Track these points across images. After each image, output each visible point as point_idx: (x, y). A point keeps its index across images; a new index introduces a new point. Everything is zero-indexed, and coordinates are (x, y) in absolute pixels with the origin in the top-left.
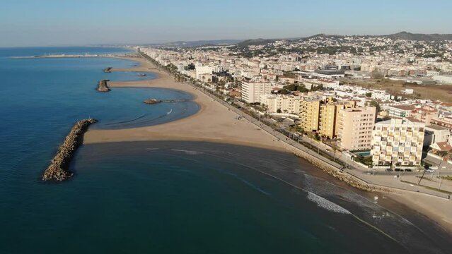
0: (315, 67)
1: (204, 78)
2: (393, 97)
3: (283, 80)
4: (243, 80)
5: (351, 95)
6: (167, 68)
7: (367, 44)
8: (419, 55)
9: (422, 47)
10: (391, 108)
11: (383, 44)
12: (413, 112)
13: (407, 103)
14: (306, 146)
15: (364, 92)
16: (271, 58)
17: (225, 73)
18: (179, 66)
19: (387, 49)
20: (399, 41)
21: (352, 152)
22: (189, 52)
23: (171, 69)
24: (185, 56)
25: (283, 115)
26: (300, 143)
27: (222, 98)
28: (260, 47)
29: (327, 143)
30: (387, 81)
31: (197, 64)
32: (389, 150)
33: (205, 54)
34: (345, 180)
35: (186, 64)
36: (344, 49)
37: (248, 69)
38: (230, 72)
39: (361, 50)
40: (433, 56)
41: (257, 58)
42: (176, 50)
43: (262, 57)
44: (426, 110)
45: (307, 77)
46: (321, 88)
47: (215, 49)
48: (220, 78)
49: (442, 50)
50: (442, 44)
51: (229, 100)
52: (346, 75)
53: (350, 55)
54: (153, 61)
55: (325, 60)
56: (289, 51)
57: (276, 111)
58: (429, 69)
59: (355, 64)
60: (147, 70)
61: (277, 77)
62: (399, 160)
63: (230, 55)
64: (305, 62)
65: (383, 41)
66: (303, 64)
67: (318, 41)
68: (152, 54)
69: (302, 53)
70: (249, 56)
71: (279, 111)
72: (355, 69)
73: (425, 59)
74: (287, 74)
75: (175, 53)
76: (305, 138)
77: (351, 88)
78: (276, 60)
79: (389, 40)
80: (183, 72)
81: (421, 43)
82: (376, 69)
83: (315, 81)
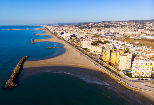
0: (104, 33)
1: (67, 38)
2: (133, 45)
3: (94, 38)
4: (80, 38)
5: (118, 45)
6: (54, 34)
7: (120, 24)
8: (138, 28)
9: (138, 25)
10: (133, 51)
11: (125, 24)
12: (142, 52)
13: (138, 48)
14: (106, 68)
15: (122, 43)
16: (89, 29)
17: (74, 36)
18: (58, 33)
19: (127, 26)
20: (130, 23)
21: (123, 71)
22: (61, 27)
23: (55, 34)
24: (61, 29)
25: (96, 53)
26: (104, 66)
27: (74, 46)
28: (85, 25)
29: (114, 66)
30: (129, 38)
31: (64, 32)
32: (139, 72)
33: (67, 28)
34: (123, 85)
35: (61, 32)
36: (113, 26)
37: (82, 34)
38: (76, 35)
39: (118, 26)
40: (143, 28)
41: (84, 29)
42: (57, 26)
43: (86, 29)
44: (147, 52)
45: (102, 37)
46: (108, 42)
47: (70, 26)
48: (73, 38)
49: (145, 26)
50: (145, 24)
51: (76, 47)
52: (115, 36)
53: (115, 28)
54: (50, 31)
55: (107, 30)
56: (95, 27)
57: (93, 52)
58: (142, 33)
59: (117, 32)
60: (48, 34)
61: (92, 37)
62: (142, 75)
63: (75, 28)
64: (100, 31)
65: (125, 23)
66: (100, 32)
67: (104, 23)
68: (49, 28)
69: (99, 27)
70: (81, 28)
71: (94, 52)
72: (117, 34)
73: (140, 29)
74: (95, 36)
75: (57, 28)
76: (105, 64)
77: (118, 41)
78: (91, 30)
79: (127, 23)
80: (60, 35)
81: (138, 23)
82: (124, 34)
83: (105, 39)
